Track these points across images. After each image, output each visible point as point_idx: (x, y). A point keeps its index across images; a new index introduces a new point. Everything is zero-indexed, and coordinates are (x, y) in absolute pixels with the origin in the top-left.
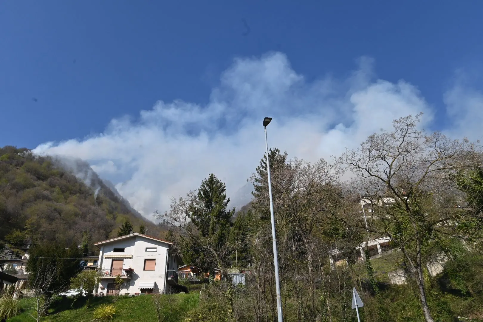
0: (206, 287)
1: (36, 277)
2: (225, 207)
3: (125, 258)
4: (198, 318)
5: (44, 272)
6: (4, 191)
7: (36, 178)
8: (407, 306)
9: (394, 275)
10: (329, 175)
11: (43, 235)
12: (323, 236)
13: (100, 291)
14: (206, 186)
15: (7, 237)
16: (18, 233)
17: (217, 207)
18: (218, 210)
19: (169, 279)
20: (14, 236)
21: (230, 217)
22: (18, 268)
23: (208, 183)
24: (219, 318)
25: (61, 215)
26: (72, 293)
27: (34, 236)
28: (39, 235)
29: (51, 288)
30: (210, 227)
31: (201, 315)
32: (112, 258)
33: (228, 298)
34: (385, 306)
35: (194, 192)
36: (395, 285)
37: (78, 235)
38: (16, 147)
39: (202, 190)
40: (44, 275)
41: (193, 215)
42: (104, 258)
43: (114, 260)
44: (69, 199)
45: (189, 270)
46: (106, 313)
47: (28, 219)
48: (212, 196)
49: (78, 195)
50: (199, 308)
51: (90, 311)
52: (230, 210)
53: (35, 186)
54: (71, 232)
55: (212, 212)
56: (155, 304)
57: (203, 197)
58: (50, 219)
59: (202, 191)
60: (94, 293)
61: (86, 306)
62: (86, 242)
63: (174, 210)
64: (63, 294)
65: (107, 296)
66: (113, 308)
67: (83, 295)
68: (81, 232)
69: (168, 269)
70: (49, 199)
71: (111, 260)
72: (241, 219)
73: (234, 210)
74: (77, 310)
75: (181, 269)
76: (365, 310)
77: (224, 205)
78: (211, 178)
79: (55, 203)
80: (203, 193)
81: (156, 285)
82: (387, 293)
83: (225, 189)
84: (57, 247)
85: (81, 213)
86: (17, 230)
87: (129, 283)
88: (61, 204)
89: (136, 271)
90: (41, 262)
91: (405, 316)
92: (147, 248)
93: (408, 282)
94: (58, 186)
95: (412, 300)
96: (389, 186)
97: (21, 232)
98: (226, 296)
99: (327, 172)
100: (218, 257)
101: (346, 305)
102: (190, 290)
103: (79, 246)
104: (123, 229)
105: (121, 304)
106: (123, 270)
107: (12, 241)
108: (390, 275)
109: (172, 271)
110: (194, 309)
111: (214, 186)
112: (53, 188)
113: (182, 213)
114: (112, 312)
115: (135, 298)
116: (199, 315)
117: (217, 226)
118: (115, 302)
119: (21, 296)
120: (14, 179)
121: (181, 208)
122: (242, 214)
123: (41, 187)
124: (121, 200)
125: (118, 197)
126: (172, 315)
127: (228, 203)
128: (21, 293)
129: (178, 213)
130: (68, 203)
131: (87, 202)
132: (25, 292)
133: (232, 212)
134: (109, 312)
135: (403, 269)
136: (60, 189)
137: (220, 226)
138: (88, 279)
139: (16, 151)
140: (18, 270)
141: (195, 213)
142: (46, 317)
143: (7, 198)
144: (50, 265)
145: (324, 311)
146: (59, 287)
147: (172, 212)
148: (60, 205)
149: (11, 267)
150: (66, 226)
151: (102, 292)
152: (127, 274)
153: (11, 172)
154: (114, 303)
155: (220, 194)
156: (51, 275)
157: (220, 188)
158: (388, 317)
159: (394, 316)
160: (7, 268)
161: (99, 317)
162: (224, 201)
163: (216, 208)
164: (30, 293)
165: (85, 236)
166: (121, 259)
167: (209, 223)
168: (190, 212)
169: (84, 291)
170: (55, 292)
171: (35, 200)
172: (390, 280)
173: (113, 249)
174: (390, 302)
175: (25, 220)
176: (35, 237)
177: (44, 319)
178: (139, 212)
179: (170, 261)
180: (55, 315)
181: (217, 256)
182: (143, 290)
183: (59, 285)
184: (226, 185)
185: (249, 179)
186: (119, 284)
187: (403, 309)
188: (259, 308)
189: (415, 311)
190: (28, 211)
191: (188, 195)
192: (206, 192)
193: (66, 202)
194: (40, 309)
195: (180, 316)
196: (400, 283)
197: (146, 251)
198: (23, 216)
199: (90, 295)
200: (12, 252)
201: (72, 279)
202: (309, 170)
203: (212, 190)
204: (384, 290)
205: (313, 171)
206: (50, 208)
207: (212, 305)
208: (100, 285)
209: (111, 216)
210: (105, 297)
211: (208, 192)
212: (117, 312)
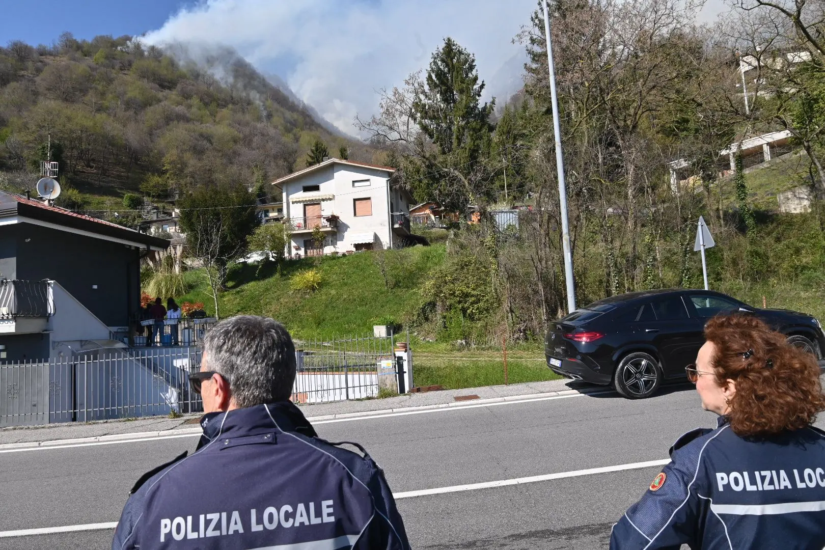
0: (455, 235)
1: (197, 239)
2: (477, 98)
3: (323, 200)
4: (445, 281)
5: (206, 231)
6: (117, 116)
7: (158, 86)
8: (804, 247)
9: (790, 196)
10: (674, 14)
11: (193, 178)
12: (660, 135)
13: (294, 252)
14: (440, 63)
15: (142, 187)
16: (155, 179)
17: (462, 99)
18: (466, 106)
19: (396, 226)
20: (152, 184)
21: (488, 115)
22: (171, 230)
23: (444, 57)
24: (477, 279)
25: (212, 144)
26: (255, 258)
27: (181, 181)
28: (188, 178)
29: (222, 253)
30: (454, 137)
31: (449, 275)
32: (303, 201)
33: (489, 248)
34: (761, 250)
35: (416, 75)
36: (788, 214)
37: (246, 172)
38: (111, 36)
39: (433, 70)
40: (207, 234)
41: (422, 118)
42: (291, 203)
43: (307, 204)
44: (219, 115)
45: (428, 211)
46: (308, 281)
47: (164, 156)
48: (452, 80)
49: (230, 106)
50: (447, 265)
51: (285, 280)
52: (486, 103)
53: (159, 101)
54: (234, 169)
55: (455, 109)
56: (377, 263)
57: (436, 83)
58: (198, 152)
59: (433, 72)
60: (286, 255)
61: (278, 274)
62: (261, 181)
63: (388, 112)
64: (242, 260)
65: (306, 259)
66: (317, 274)
67: (271, 259)
68: (249, 167)
69: (392, 211)
70: (188, 120)
71: (302, 205)
72: (508, 118)
73: (493, 103)
74: (267, 281)
75: (414, 211)
76: (725, 257)
77: (475, 94)
78: (448, 47)
79: (197, 124)
80: (436, 76)
81: (376, 237)
82: (771, 227)
83: (474, 64)
84: (216, 193)
85: (241, 136)
86: (153, 175)
87: (335, 237)
88: (207, 125)
89: (343, 219)
90: (199, 217)
91: (798, 264)
92: (354, 182)
93: (812, 208)
94: (195, 96)
95: (815, 237)
96: (798, 23)
97: (160, 177)
98: (486, 245)
99: (672, 8)
100: (470, 184)
101: (688, 249)
102: (431, 241)
103: (250, 190)
104: (313, 155)
105: (328, 268)
106: (322, 219)
107: (151, 192)
108: (781, 198)
109: (398, 214)
110: (438, 268)
111: (455, 61)
112: (189, 101)
113: (401, 115)
114: (316, 279)
115: (347, 258)
116: (446, 275)
117: (466, 133)
118: (318, 265)
119: (184, 268)
120: (125, 93)
121: (398, 107)
122: (512, 110)
123: (170, 101)
124: (301, 107)
125: (296, 103)
126: (405, 278)
127: (483, 90)
128: (184, 263)
129: (394, 116)
130: (218, 123)
131: (248, 117)
132: (189, 262)
133: (491, 106)
134: (312, 279)
135: (807, 186)
136: (201, 100)
137: (471, 133)
138: (273, 236)
139: (114, 44)
140: (172, 234)
141: (425, 115)
142: (226, 293)
143: (124, 126)
144: (212, 219)
145: (650, 259)
146: (234, 250)
147: (384, 116)
148: (207, 127)
149: (160, 230)
150: (224, 161)
151: (297, 254)
152: (330, 224)
153: (116, 81)
154: (316, 267)
155: (467, 75)
156: (217, 235)
157: (465, 65)
158: (765, 266)
159: (777, 265)
160: (155, 231)
161: (298, 288)
162: (475, 87)
163: (461, 102)
164: (195, 263)
165: (256, 174)
166: (316, 203)
167: (450, 129)
168: (416, 114)
169: (271, 254)
170: (230, 258)
171: (168, 124)
172: (779, 207)
173: (302, 188)
174: (772, 242)
175: (161, 158)
176: (183, 182)
177: (223, 296)
178: (335, 125)
179: (395, 199)
180: (238, 289)
181: (466, 183)
182: (358, 246)
183: (233, 248)
184: (476, 58)
185: (516, 39)
186: (320, 239)
187: (796, 253)
188: (540, 261)
189: (818, 256)
190: (161, 143)
191: (407, 83)
192: (441, 73)
193: (215, 121)
194: (214, 283)
195: (418, 278)
196: (798, 211)
197: (353, 185)
198: (156, 151)
199: (280, 258)
200: (156, 208)
201: (248, 238)
202: (634, 7)
203: (452, 68)
204: (766, 223)
205: (643, 9)
206: (193, 134)
207: (466, 259)
208: (293, 244)
209: (291, 135)
210: (303, 259)
211: (445, 74)
212: (324, 280)
